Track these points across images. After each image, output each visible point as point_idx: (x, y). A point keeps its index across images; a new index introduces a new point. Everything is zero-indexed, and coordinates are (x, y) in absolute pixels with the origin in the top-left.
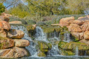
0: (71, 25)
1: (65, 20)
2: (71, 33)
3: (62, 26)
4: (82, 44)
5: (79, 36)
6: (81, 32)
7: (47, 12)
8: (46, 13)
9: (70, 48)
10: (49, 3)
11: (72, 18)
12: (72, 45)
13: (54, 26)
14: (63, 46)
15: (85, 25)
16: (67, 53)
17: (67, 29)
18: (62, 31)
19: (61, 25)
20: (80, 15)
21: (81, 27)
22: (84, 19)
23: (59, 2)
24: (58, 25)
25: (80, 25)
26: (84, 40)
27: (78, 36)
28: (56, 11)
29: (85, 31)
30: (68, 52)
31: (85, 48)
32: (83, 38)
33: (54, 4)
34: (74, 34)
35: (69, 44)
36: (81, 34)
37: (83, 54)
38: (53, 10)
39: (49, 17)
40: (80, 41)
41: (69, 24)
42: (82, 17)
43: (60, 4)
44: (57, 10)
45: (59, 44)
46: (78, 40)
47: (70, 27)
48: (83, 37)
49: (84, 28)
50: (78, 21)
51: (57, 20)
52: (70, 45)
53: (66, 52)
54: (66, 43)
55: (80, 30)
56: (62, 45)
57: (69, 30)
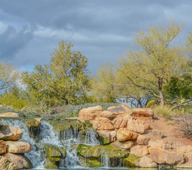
0: (96, 119)
1: (87, 110)
2: (97, 131)
3: (83, 121)
4: (115, 148)
5: (110, 136)
6: (113, 130)
7: (58, 99)
8: (57, 101)
9: (95, 154)
10: (62, 86)
11: (98, 107)
12: (99, 150)
13: (70, 121)
14: (85, 153)
15: (118, 119)
16: (91, 163)
17: (91, 125)
18: (82, 128)
19: (81, 119)
20: (110, 104)
21: (113, 122)
22: (117, 109)
23: (78, 84)
24: (76, 120)
25: (111, 118)
26: (117, 143)
27: (108, 136)
28: (72, 99)
29: (118, 129)
30: (93, 162)
31: (119, 154)
32: (116, 140)
33: (69, 87)
34: (102, 132)
35: (94, 149)
36: (113, 133)
37: (117, 165)
38: (67, 97)
39: (61, 108)
40: (111, 145)
41: (94, 117)
42: (114, 107)
43: (79, 87)
44: (74, 96)
45: (78, 149)
46: (108, 142)
47: (95, 123)
48: (116, 137)
49: (117, 123)
50: (108, 113)
51: (75, 111)
52: (96, 151)
53: (90, 161)
54: (89, 147)
55: (111, 127)
56: (83, 151)
57: (95, 127)
